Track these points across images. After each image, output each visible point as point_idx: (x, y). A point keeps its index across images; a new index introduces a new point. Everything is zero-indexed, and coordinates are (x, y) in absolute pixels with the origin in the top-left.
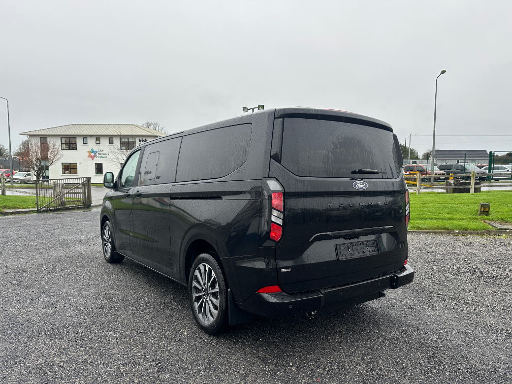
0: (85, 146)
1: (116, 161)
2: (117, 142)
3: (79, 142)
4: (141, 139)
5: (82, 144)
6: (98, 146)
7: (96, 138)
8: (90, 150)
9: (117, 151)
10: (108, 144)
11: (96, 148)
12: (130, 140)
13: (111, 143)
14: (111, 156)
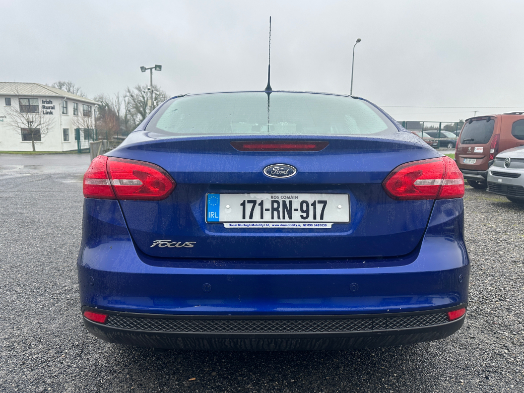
1: (14, 125)
4: (44, 100)
14: (8, 120)
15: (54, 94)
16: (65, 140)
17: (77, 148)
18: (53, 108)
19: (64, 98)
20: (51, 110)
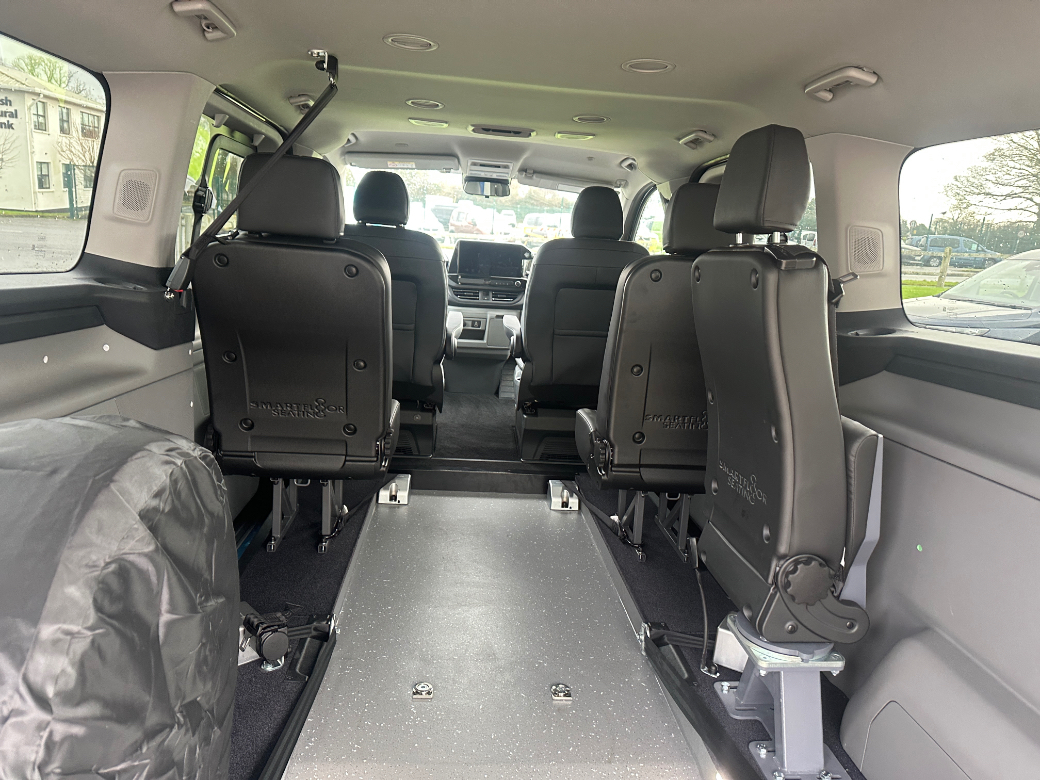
15: (17, 86)
16: (41, 186)
17: (67, 206)
18: (14, 115)
19: (39, 95)
20: (8, 118)
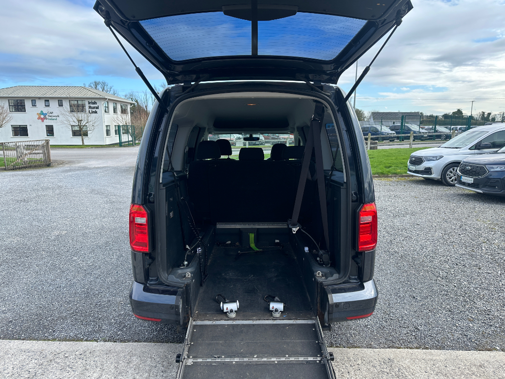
0: (34, 108)
2: (66, 104)
3: (28, 104)
5: (31, 106)
6: (47, 108)
7: (45, 100)
8: (40, 112)
9: (68, 114)
10: (58, 106)
11: (45, 110)
12: (80, 103)
13: (61, 105)
